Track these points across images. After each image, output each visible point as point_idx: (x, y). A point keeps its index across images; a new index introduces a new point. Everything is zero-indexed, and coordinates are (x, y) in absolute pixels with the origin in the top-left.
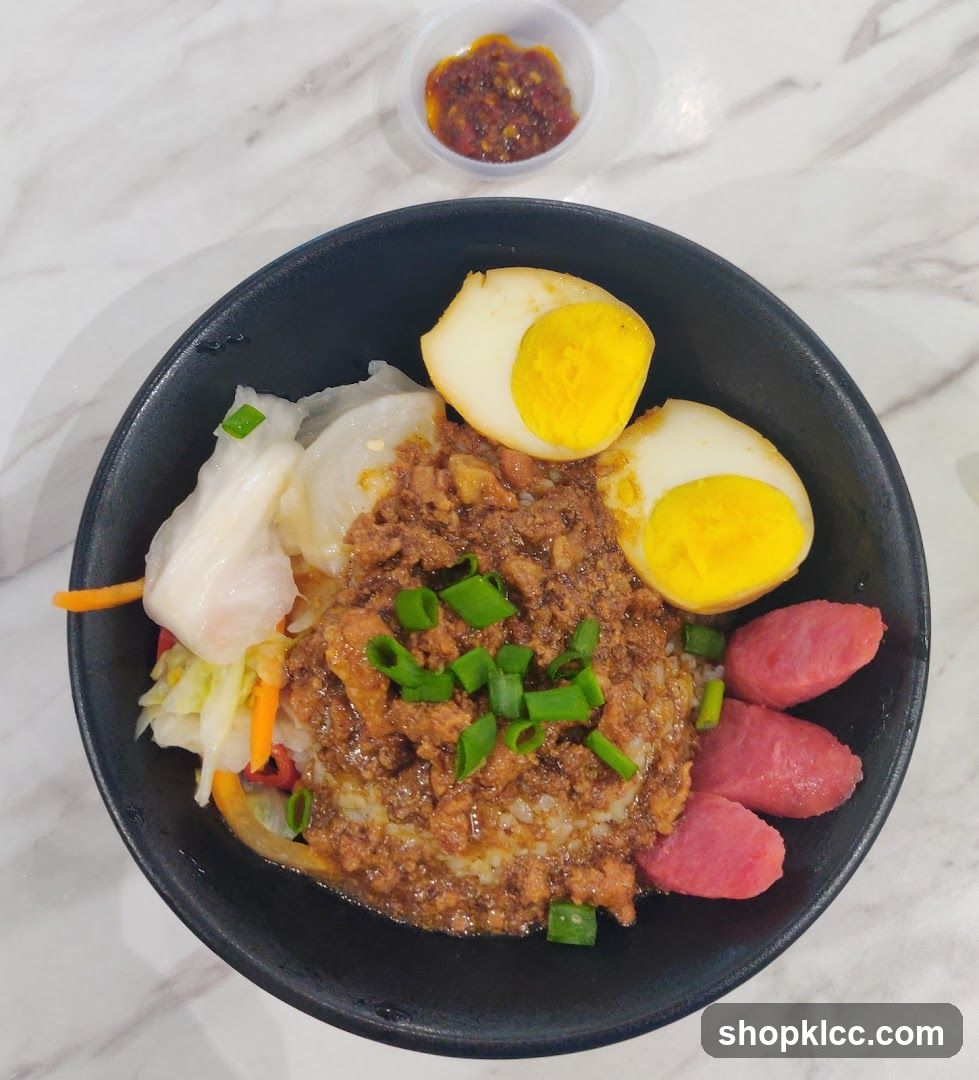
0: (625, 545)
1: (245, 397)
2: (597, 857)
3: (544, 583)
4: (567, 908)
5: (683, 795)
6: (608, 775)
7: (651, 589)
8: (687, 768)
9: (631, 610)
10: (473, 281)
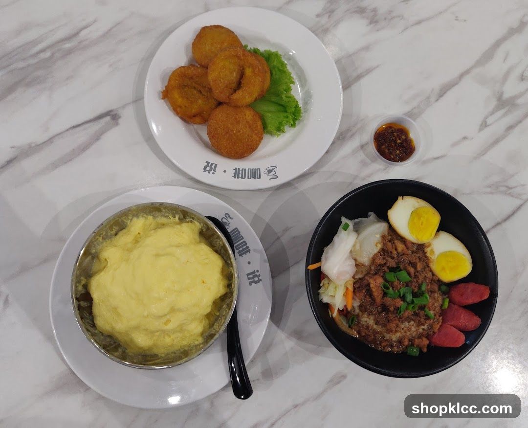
0: (431, 265)
1: (344, 220)
2: (420, 336)
3: (415, 273)
4: (413, 348)
5: (440, 324)
6: (428, 318)
7: (437, 276)
8: (441, 318)
9: (432, 280)
10: (400, 198)
